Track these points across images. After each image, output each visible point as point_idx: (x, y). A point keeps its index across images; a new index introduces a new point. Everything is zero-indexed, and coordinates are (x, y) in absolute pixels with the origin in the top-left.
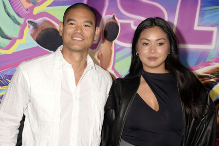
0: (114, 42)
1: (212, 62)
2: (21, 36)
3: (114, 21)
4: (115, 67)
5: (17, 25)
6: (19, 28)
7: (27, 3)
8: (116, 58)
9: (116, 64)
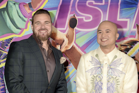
0: (75, 28)
1: (127, 37)
2: (26, 27)
3: (74, 18)
4: (76, 42)
5: (24, 22)
6: (25, 23)
7: (29, 10)
8: (76, 37)
9: (76, 40)
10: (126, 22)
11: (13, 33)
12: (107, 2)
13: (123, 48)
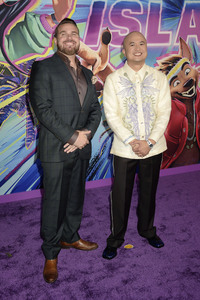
0: (109, 45)
1: (170, 54)
5: (47, 39)
7: (52, 23)
8: (111, 55)
9: (111, 59)
10: (168, 35)
11: (35, 52)
12: (145, 10)
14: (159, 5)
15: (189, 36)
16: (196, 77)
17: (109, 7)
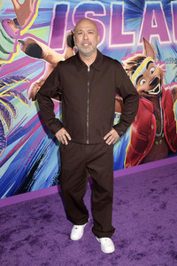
0: (74, 47)
1: (134, 54)
2: (15, 51)
3: (72, 34)
6: (13, 46)
7: (15, 28)
10: (132, 35)
12: (108, 12)
13: (129, 67)
14: (121, 6)
15: (151, 36)
16: (161, 76)
17: (72, 10)
